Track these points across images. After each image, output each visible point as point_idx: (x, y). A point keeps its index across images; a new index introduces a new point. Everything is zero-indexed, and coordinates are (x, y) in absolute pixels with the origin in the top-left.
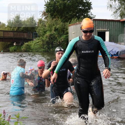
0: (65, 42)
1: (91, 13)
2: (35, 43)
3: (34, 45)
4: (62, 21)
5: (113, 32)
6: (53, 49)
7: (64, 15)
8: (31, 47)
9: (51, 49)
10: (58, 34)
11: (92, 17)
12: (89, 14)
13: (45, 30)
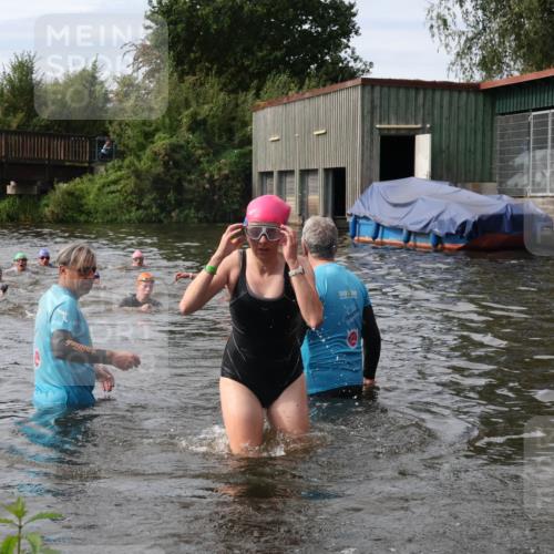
0: (238, 182)
1: (353, 53)
2: (101, 184)
3: (97, 195)
4: (225, 85)
5: (450, 136)
6: (181, 212)
7: (231, 61)
8: (84, 201)
9: (174, 210)
10: (204, 145)
11: (358, 70)
12: (343, 54)
13: (151, 126)
